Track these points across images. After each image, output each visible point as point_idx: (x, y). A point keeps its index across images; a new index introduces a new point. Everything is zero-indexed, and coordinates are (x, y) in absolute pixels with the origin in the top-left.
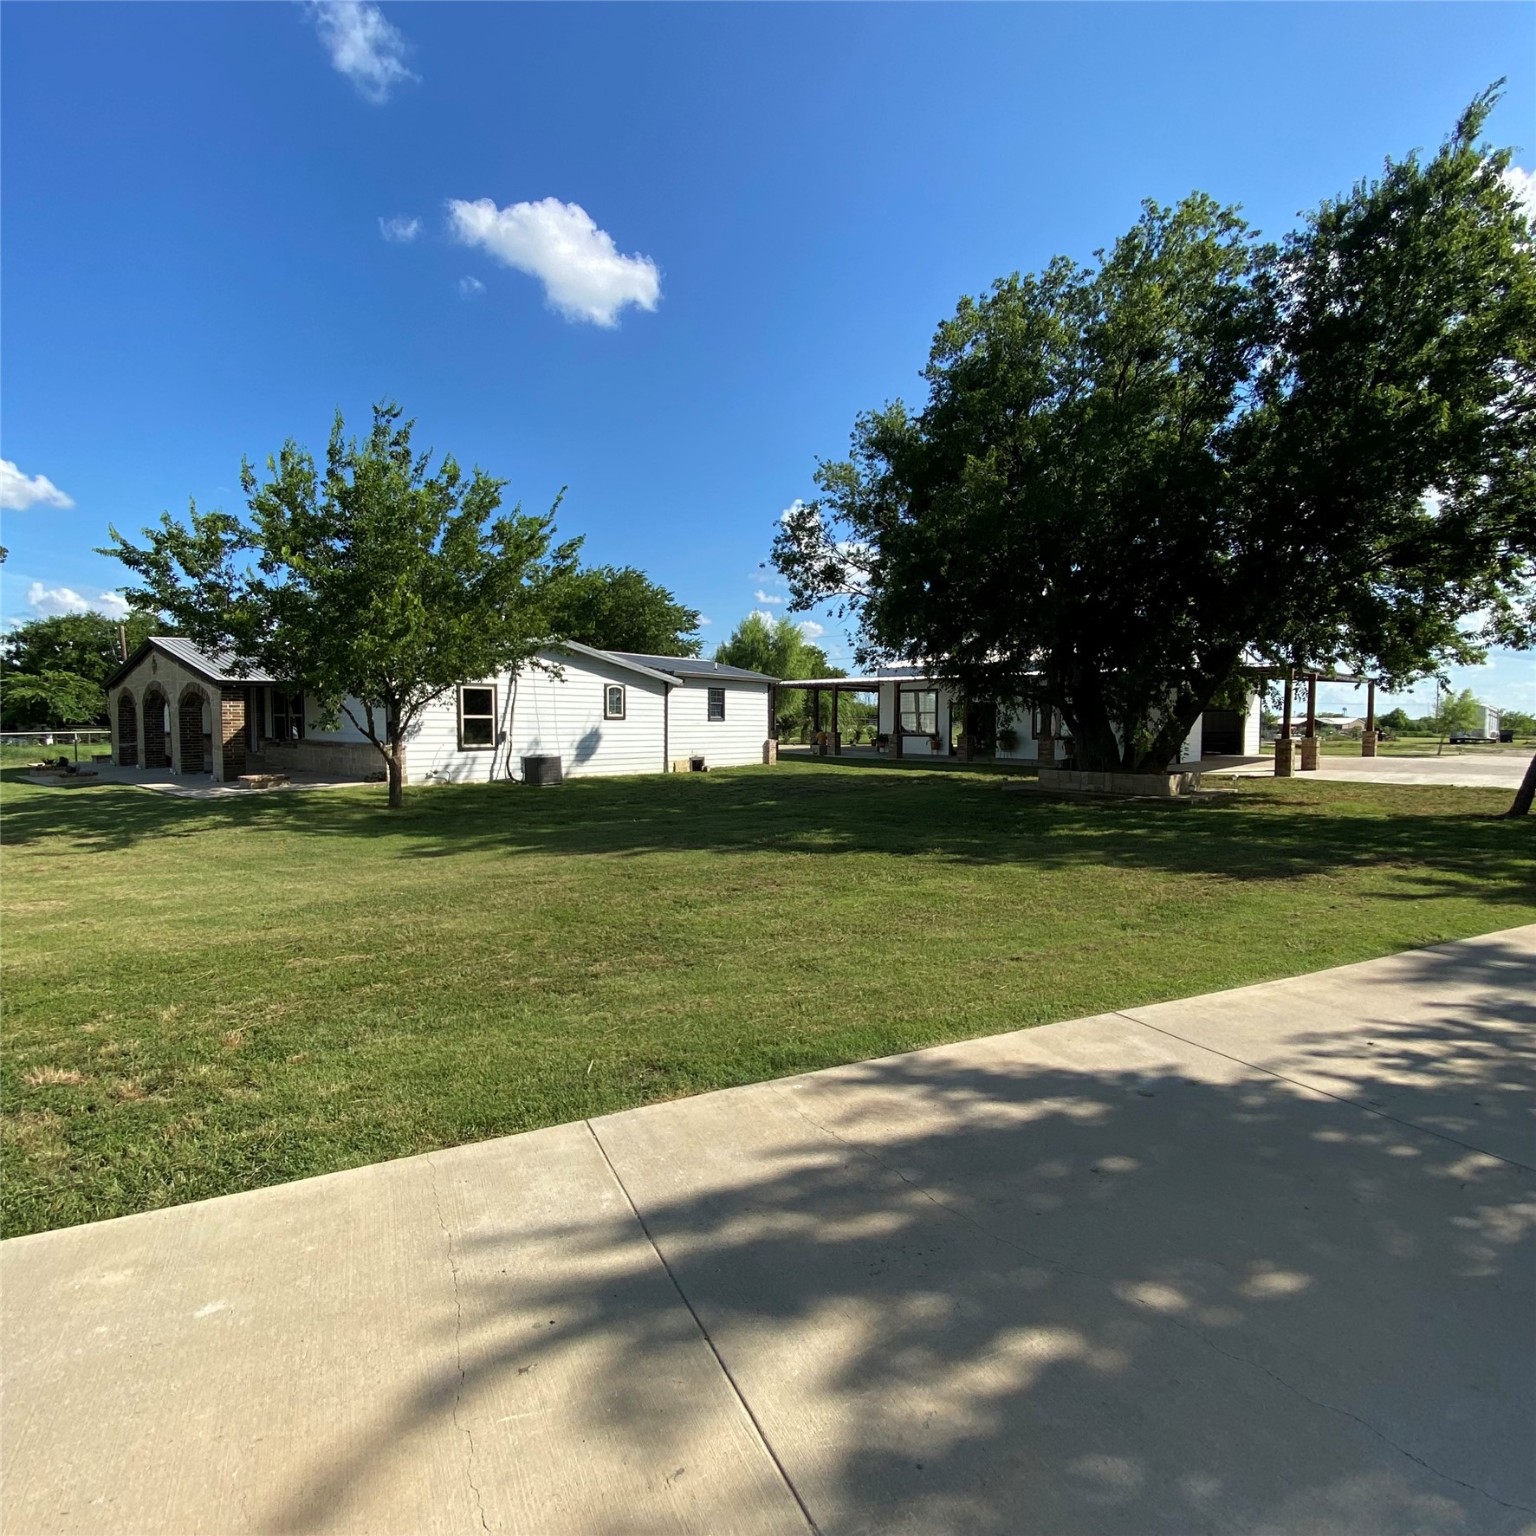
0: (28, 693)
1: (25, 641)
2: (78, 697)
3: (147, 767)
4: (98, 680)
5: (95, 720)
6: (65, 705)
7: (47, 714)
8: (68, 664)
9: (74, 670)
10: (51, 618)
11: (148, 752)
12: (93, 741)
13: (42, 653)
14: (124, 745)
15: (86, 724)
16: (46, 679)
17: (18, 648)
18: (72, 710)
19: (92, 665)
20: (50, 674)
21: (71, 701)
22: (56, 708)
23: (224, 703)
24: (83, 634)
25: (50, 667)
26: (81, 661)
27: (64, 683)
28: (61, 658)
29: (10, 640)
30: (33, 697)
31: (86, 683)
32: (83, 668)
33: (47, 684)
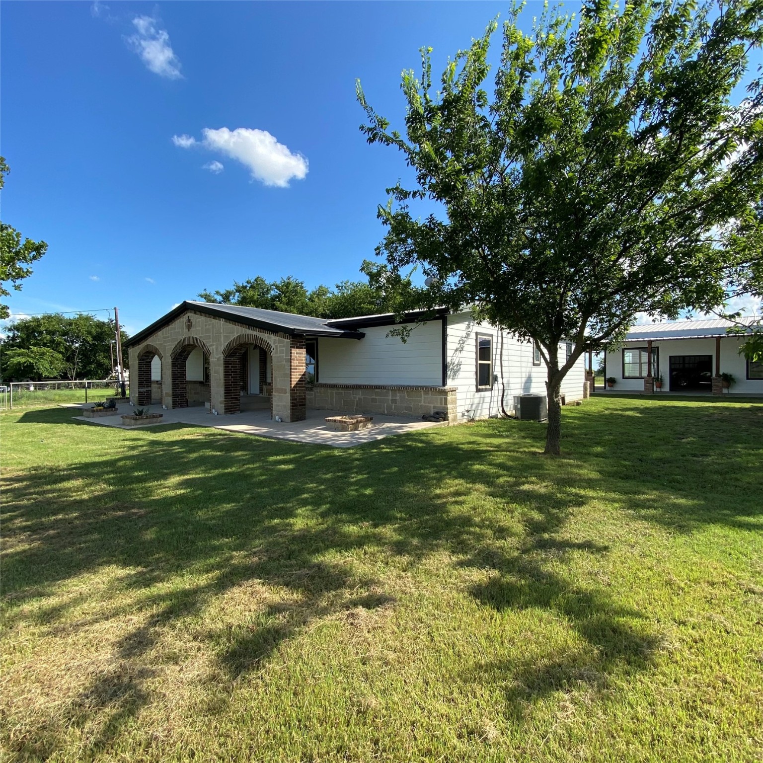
0: (22, 360)
1: (18, 330)
2: (51, 363)
3: (174, 407)
4: (61, 352)
5: (61, 376)
6: (43, 366)
7: (32, 373)
8: (44, 343)
9: (48, 347)
10: (33, 318)
11: (175, 395)
12: (59, 388)
13: (28, 337)
14: (142, 390)
15: (55, 378)
16: (32, 352)
17: (14, 334)
18: (47, 370)
19: (59, 344)
20: (34, 349)
21: (47, 366)
22: (38, 369)
23: (294, 351)
24: (53, 326)
25: (35, 345)
26: (52, 341)
27: (43, 354)
28: (40, 340)
29: (10, 330)
30: (25, 363)
31: (55, 354)
32: (54, 345)
33: (32, 355)
